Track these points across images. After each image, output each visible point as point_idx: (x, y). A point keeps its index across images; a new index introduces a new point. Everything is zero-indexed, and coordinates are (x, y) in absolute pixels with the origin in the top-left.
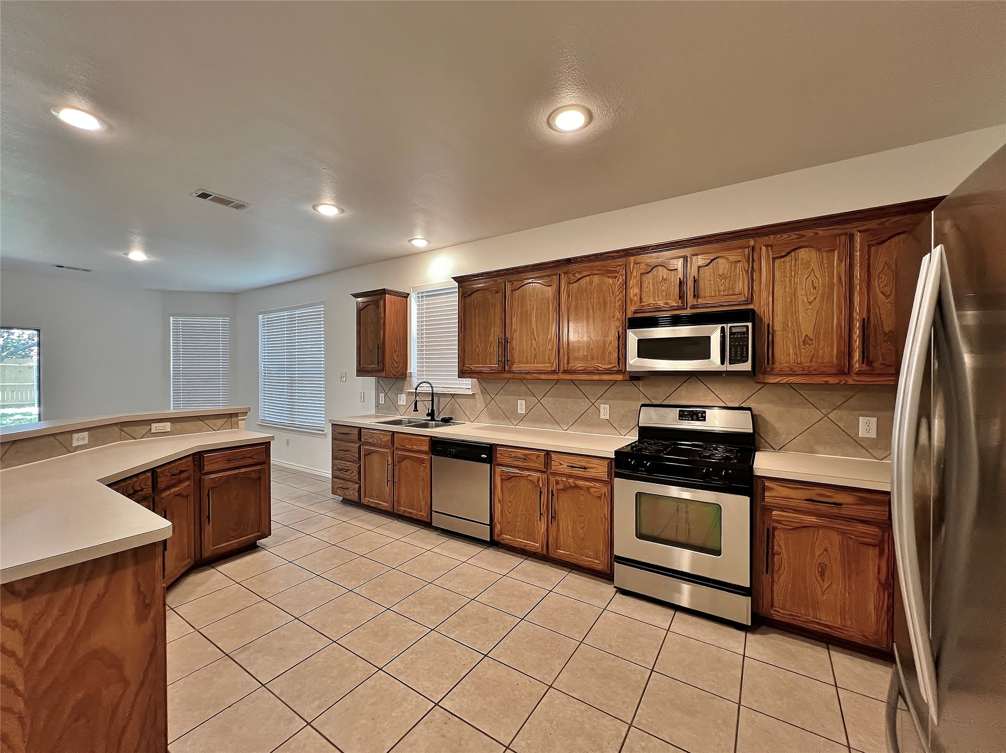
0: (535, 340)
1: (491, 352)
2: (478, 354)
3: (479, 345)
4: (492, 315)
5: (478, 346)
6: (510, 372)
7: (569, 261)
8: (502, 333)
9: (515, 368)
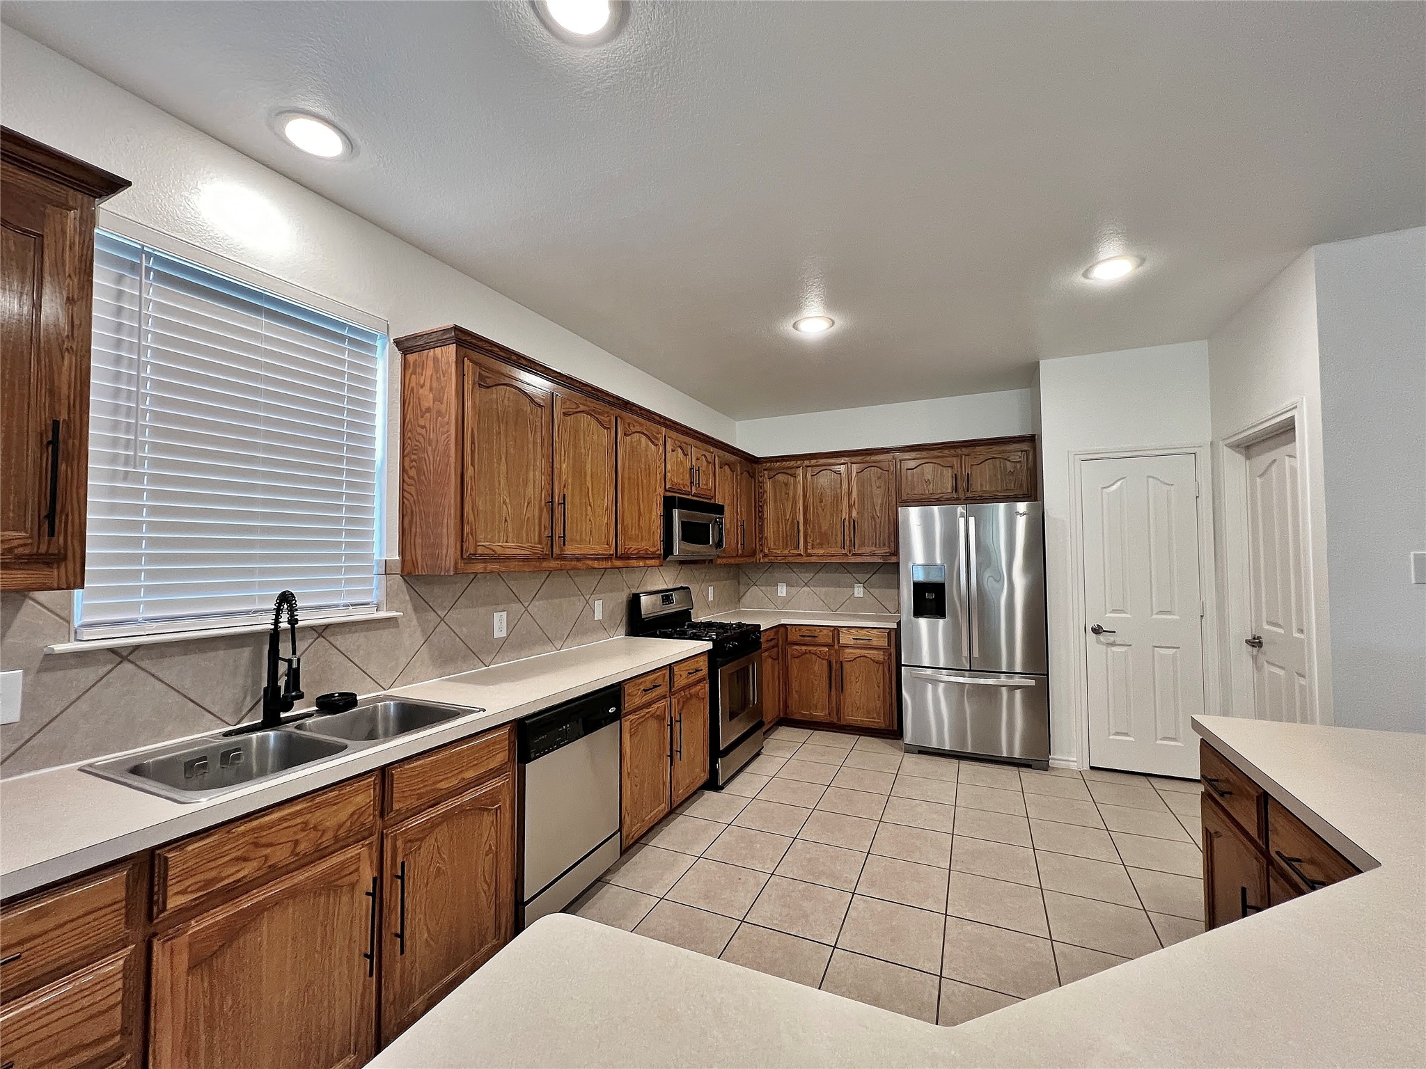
0: (591, 506)
1: (528, 518)
2: (506, 520)
3: (508, 501)
4: (531, 446)
5: (505, 502)
6: (561, 557)
7: (626, 405)
8: (549, 484)
9: (570, 550)
